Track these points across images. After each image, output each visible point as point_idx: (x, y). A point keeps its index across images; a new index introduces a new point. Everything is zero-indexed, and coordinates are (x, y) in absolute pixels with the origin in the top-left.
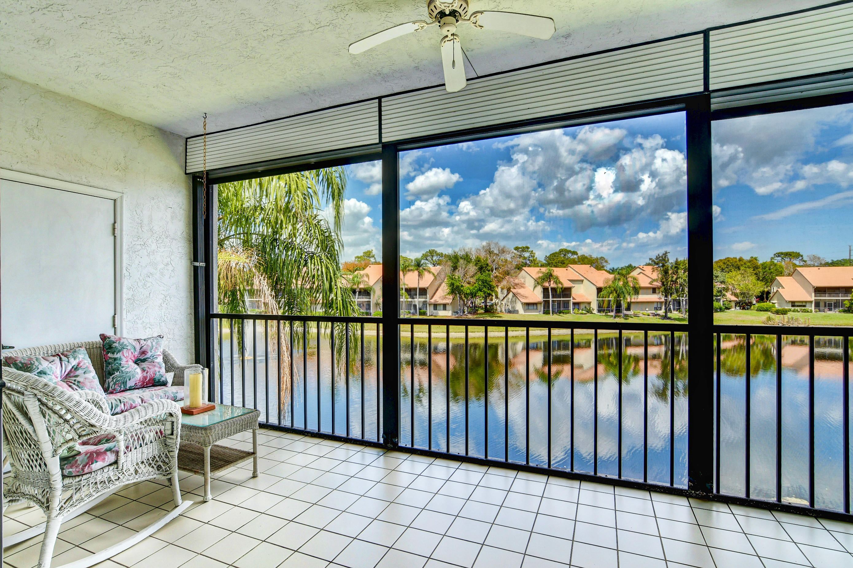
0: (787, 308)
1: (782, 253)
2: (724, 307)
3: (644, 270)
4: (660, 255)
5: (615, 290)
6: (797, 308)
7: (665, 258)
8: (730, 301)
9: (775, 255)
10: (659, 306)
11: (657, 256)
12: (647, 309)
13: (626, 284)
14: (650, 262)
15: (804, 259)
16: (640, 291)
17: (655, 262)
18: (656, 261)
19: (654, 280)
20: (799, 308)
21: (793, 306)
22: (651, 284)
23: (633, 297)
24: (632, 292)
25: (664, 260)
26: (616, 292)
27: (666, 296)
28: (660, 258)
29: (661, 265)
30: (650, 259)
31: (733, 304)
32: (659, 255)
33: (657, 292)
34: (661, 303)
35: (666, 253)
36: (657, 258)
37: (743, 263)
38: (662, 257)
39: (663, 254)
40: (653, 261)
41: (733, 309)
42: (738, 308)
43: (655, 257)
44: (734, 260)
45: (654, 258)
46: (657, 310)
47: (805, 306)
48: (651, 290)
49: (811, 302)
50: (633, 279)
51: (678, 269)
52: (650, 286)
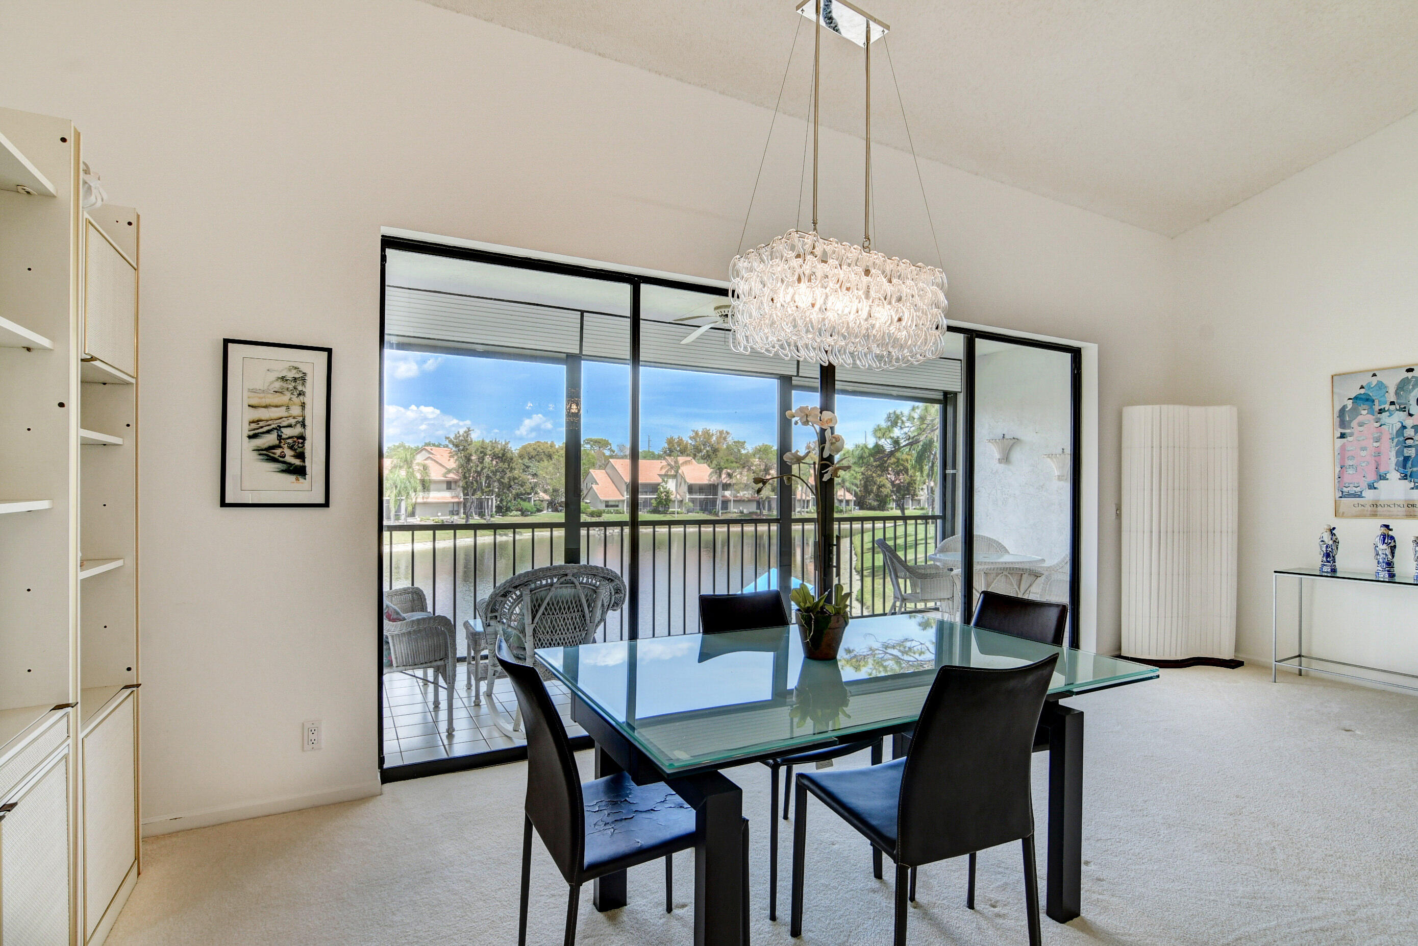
0: (602, 507)
1: (591, 440)
2: (535, 509)
3: (432, 454)
5: (394, 483)
6: (610, 509)
7: (467, 437)
8: (542, 501)
10: (455, 509)
11: (456, 435)
12: (439, 514)
13: (411, 475)
14: (447, 442)
15: (613, 448)
16: (432, 487)
17: (453, 442)
18: (455, 441)
19: (449, 471)
20: (612, 509)
21: (607, 506)
22: (446, 477)
23: (421, 494)
24: (419, 487)
25: (467, 441)
26: (396, 487)
27: (466, 495)
28: (461, 438)
29: (461, 447)
30: (447, 438)
31: (545, 504)
32: (459, 433)
33: (453, 486)
34: (459, 503)
35: (469, 431)
36: (456, 438)
37: (555, 451)
38: (463, 436)
39: (465, 432)
40: (451, 441)
41: (545, 512)
42: (550, 510)
43: (454, 436)
44: (545, 445)
45: (452, 437)
46: (453, 514)
47: (617, 506)
48: (445, 486)
49: (623, 501)
50: (422, 468)
51: (485, 454)
52: (443, 478)
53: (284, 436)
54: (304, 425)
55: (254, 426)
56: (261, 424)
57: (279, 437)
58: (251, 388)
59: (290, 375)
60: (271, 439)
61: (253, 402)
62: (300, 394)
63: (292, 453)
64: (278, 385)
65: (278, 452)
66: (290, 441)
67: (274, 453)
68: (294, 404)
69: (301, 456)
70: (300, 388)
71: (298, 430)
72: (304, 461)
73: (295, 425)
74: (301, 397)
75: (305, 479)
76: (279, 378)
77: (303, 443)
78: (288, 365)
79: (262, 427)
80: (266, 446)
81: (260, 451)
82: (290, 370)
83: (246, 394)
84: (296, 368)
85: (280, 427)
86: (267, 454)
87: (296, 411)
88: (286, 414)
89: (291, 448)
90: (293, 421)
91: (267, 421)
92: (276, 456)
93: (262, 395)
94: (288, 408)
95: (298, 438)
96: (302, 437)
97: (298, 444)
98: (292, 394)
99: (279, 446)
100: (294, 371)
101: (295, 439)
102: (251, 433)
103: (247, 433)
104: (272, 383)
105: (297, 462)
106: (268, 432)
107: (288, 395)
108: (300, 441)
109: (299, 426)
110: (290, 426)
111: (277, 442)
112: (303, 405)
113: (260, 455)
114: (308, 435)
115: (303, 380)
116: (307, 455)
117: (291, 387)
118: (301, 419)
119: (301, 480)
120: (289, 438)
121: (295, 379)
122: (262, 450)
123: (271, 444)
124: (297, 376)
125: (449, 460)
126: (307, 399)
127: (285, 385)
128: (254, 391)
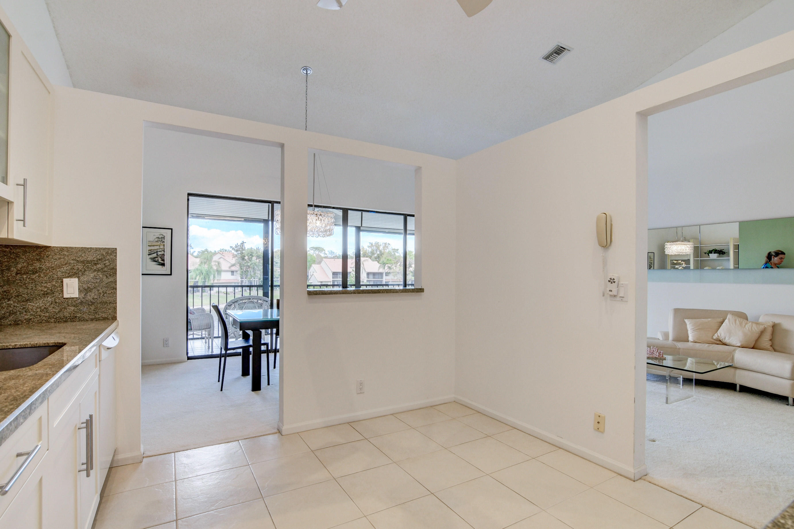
1: (314, 248)
3: (224, 256)
4: (239, 244)
7: (242, 246)
9: (310, 248)
13: (210, 267)
14: (231, 249)
15: (326, 253)
16: (222, 274)
18: (236, 249)
19: (232, 265)
22: (231, 268)
23: (216, 278)
24: (215, 274)
25: (242, 248)
27: (242, 278)
29: (239, 252)
32: (237, 244)
33: (235, 273)
35: (243, 243)
36: (236, 247)
38: (240, 246)
39: (241, 244)
40: (233, 249)
43: (235, 246)
48: (230, 273)
50: (217, 264)
51: (253, 256)
52: (229, 269)
53: (158, 254)
54: (164, 251)
55: (150, 251)
56: (152, 251)
57: (157, 254)
58: (149, 240)
59: (160, 237)
60: (155, 255)
61: (149, 245)
62: (163, 242)
63: (161, 259)
64: (157, 240)
65: (157, 259)
66: (160, 256)
67: (156, 259)
68: (161, 245)
69: (163, 260)
70: (163, 240)
71: (163, 252)
72: (164, 262)
73: (162, 251)
74: (163, 243)
75: (165, 267)
76: (157, 238)
77: (164, 256)
78: (159, 234)
79: (152, 252)
80: (153, 257)
81: (151, 258)
82: (160, 235)
83: (147, 242)
84: (162, 234)
85: (157, 252)
86: (154, 260)
87: (162, 247)
88: (159, 248)
89: (161, 258)
90: (161, 250)
91: (153, 250)
92: (156, 260)
93: (152, 242)
94: (160, 246)
95: (163, 255)
96: (164, 255)
97: (162, 257)
98: (161, 242)
99: (157, 257)
100: (162, 235)
101: (162, 255)
102: (149, 254)
103: (147, 253)
104: (155, 239)
105: (162, 262)
106: (154, 253)
107: (160, 243)
108: (163, 256)
109: (163, 251)
110: (160, 251)
111: (156, 256)
112: (164, 245)
113: (152, 260)
114: (165, 254)
115: (164, 238)
116: (165, 260)
117: (160, 240)
118: (163, 249)
119: (163, 267)
120: (160, 255)
121: (162, 238)
122: (152, 258)
123: (155, 257)
124: (162, 237)
125: (232, 259)
126: (165, 244)
127: (159, 239)
128: (149, 241)
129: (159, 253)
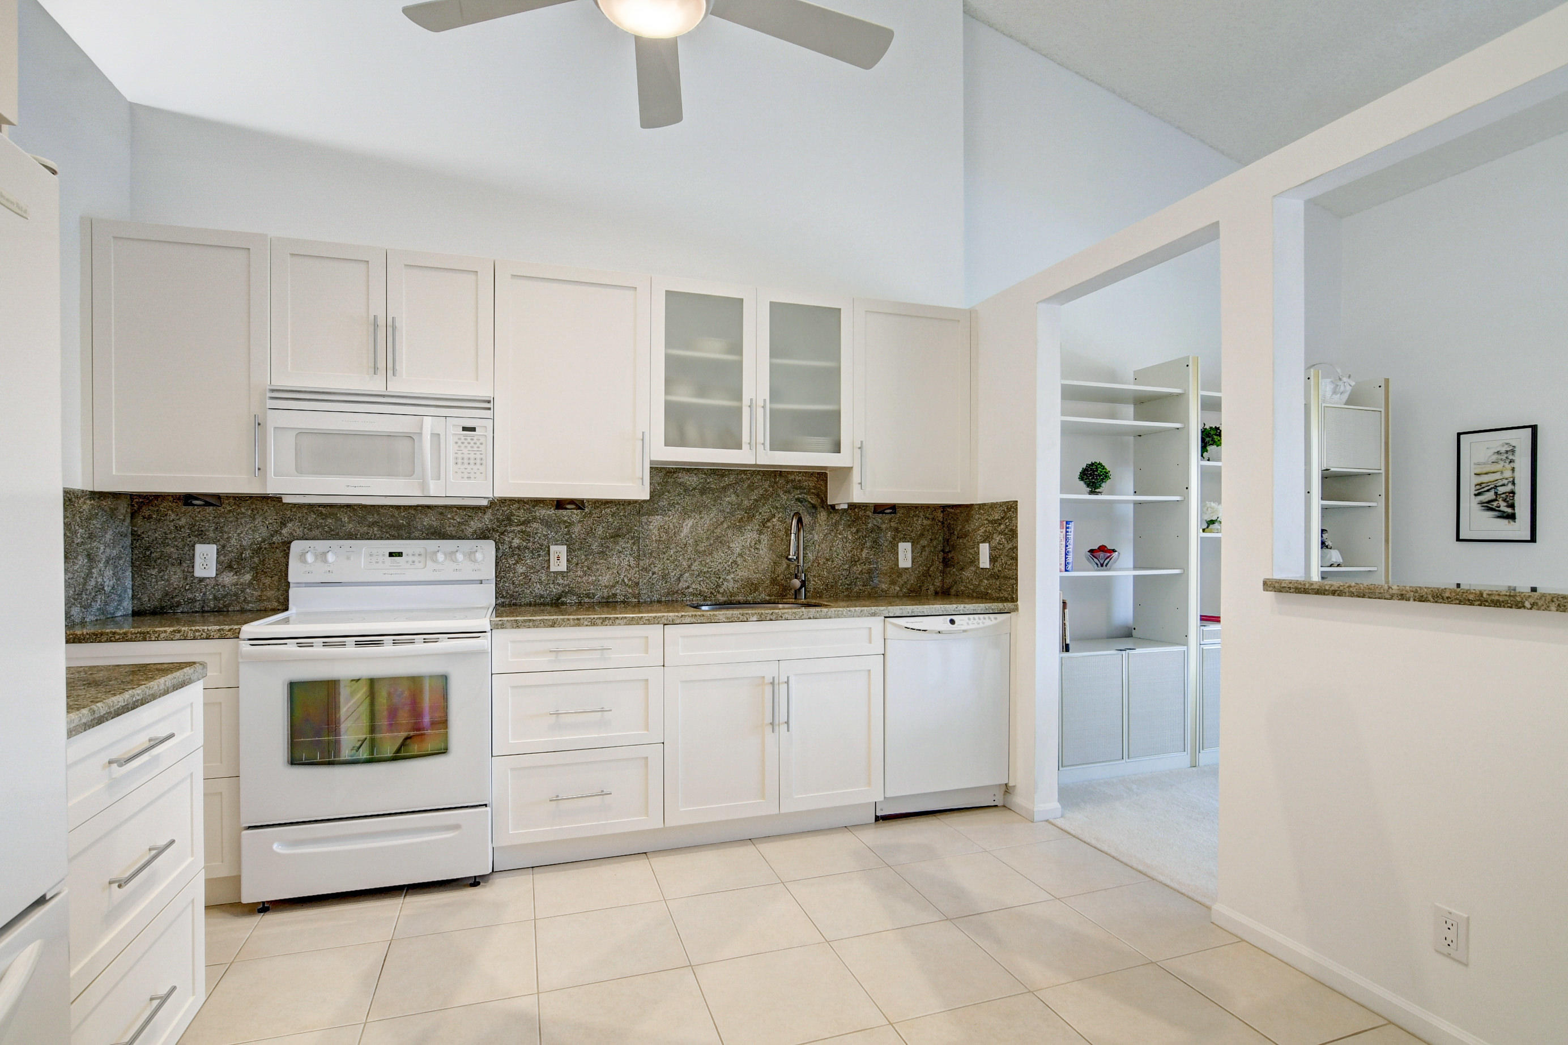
53: (1499, 493)
54: (1513, 483)
55: (1478, 487)
56: (1483, 485)
57: (1496, 493)
58: (1476, 462)
59: (1503, 450)
60: (1490, 495)
61: (1478, 471)
62: (1510, 462)
63: (1505, 504)
64: (1495, 457)
65: (1495, 504)
66: (1504, 496)
67: (1493, 505)
68: (1506, 469)
69: (1512, 506)
70: (1511, 457)
71: (1509, 488)
72: (1514, 510)
73: (1507, 484)
74: (1512, 464)
75: (1515, 522)
76: (1495, 453)
77: (1513, 496)
78: (1501, 442)
79: (1483, 488)
80: (1487, 500)
81: (1481, 503)
82: (1503, 446)
83: (1473, 466)
84: (1507, 444)
85: (1496, 486)
86: (1487, 506)
87: (1508, 474)
88: (1501, 477)
89: (1505, 500)
90: (1505, 482)
91: (1487, 483)
92: (1494, 507)
93: (1483, 466)
94: (1502, 473)
95: (1510, 493)
96: (1513, 492)
97: (1510, 498)
98: (1505, 462)
99: (1496, 500)
100: (1506, 446)
101: (1507, 494)
102: (1476, 492)
103: (1473, 492)
104: (1490, 456)
105: (1509, 510)
106: (1488, 491)
107: (1502, 463)
108: (1511, 495)
109: (1510, 484)
110: (1503, 485)
111: (1494, 497)
112: (1513, 470)
113: (1482, 506)
114: (1517, 490)
115: (1513, 451)
116: (1516, 505)
117: (1504, 457)
118: (1512, 479)
119: (1512, 523)
120: (1503, 493)
121: (1507, 452)
122: (1484, 503)
123: (1490, 499)
124: (1508, 449)
126: (1515, 465)
127: (1500, 457)
128: (1478, 464)
129: (1501, 490)
